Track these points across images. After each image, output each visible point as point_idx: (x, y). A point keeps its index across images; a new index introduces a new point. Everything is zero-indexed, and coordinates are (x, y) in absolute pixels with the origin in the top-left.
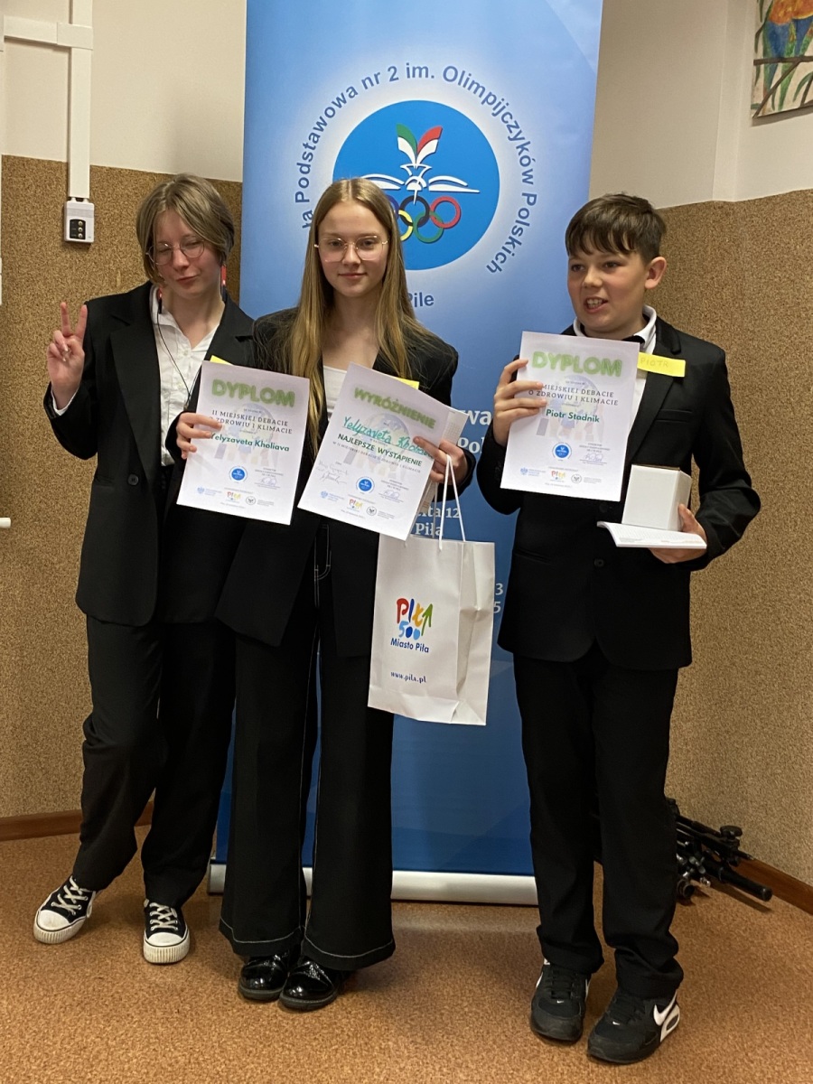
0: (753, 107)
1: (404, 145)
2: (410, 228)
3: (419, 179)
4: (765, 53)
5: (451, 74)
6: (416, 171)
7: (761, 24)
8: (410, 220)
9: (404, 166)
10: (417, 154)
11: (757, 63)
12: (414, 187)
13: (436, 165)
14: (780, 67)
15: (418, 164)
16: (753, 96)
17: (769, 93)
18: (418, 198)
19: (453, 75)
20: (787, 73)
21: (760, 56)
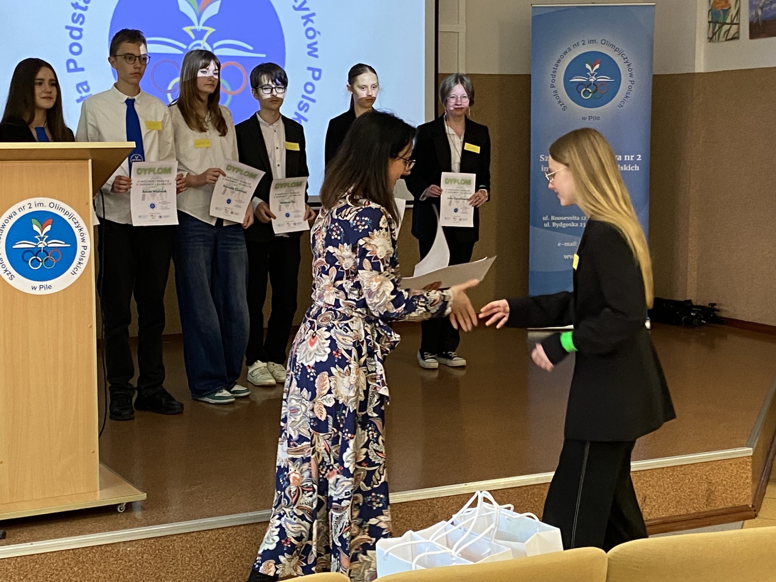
0: (708, 38)
1: (588, 66)
2: (591, 94)
3: (593, 77)
4: (712, 18)
5: (603, 42)
6: (592, 75)
7: (710, 8)
8: (591, 91)
9: (588, 73)
10: (592, 69)
11: (709, 22)
12: (592, 80)
13: (599, 72)
14: (718, 25)
15: (592, 72)
16: (708, 34)
17: (714, 34)
18: (594, 84)
19: (604, 42)
20: (720, 28)
21: (710, 20)
